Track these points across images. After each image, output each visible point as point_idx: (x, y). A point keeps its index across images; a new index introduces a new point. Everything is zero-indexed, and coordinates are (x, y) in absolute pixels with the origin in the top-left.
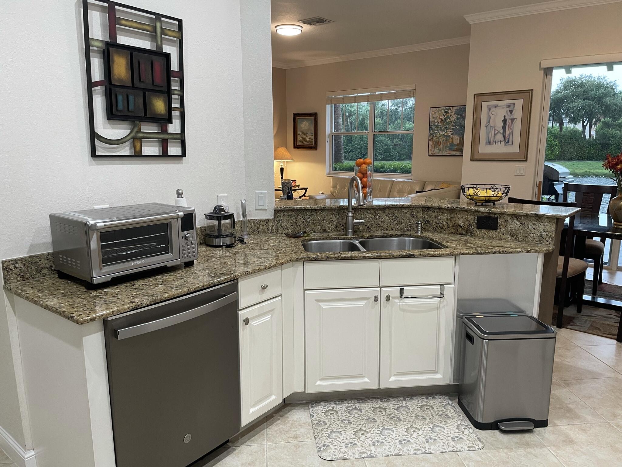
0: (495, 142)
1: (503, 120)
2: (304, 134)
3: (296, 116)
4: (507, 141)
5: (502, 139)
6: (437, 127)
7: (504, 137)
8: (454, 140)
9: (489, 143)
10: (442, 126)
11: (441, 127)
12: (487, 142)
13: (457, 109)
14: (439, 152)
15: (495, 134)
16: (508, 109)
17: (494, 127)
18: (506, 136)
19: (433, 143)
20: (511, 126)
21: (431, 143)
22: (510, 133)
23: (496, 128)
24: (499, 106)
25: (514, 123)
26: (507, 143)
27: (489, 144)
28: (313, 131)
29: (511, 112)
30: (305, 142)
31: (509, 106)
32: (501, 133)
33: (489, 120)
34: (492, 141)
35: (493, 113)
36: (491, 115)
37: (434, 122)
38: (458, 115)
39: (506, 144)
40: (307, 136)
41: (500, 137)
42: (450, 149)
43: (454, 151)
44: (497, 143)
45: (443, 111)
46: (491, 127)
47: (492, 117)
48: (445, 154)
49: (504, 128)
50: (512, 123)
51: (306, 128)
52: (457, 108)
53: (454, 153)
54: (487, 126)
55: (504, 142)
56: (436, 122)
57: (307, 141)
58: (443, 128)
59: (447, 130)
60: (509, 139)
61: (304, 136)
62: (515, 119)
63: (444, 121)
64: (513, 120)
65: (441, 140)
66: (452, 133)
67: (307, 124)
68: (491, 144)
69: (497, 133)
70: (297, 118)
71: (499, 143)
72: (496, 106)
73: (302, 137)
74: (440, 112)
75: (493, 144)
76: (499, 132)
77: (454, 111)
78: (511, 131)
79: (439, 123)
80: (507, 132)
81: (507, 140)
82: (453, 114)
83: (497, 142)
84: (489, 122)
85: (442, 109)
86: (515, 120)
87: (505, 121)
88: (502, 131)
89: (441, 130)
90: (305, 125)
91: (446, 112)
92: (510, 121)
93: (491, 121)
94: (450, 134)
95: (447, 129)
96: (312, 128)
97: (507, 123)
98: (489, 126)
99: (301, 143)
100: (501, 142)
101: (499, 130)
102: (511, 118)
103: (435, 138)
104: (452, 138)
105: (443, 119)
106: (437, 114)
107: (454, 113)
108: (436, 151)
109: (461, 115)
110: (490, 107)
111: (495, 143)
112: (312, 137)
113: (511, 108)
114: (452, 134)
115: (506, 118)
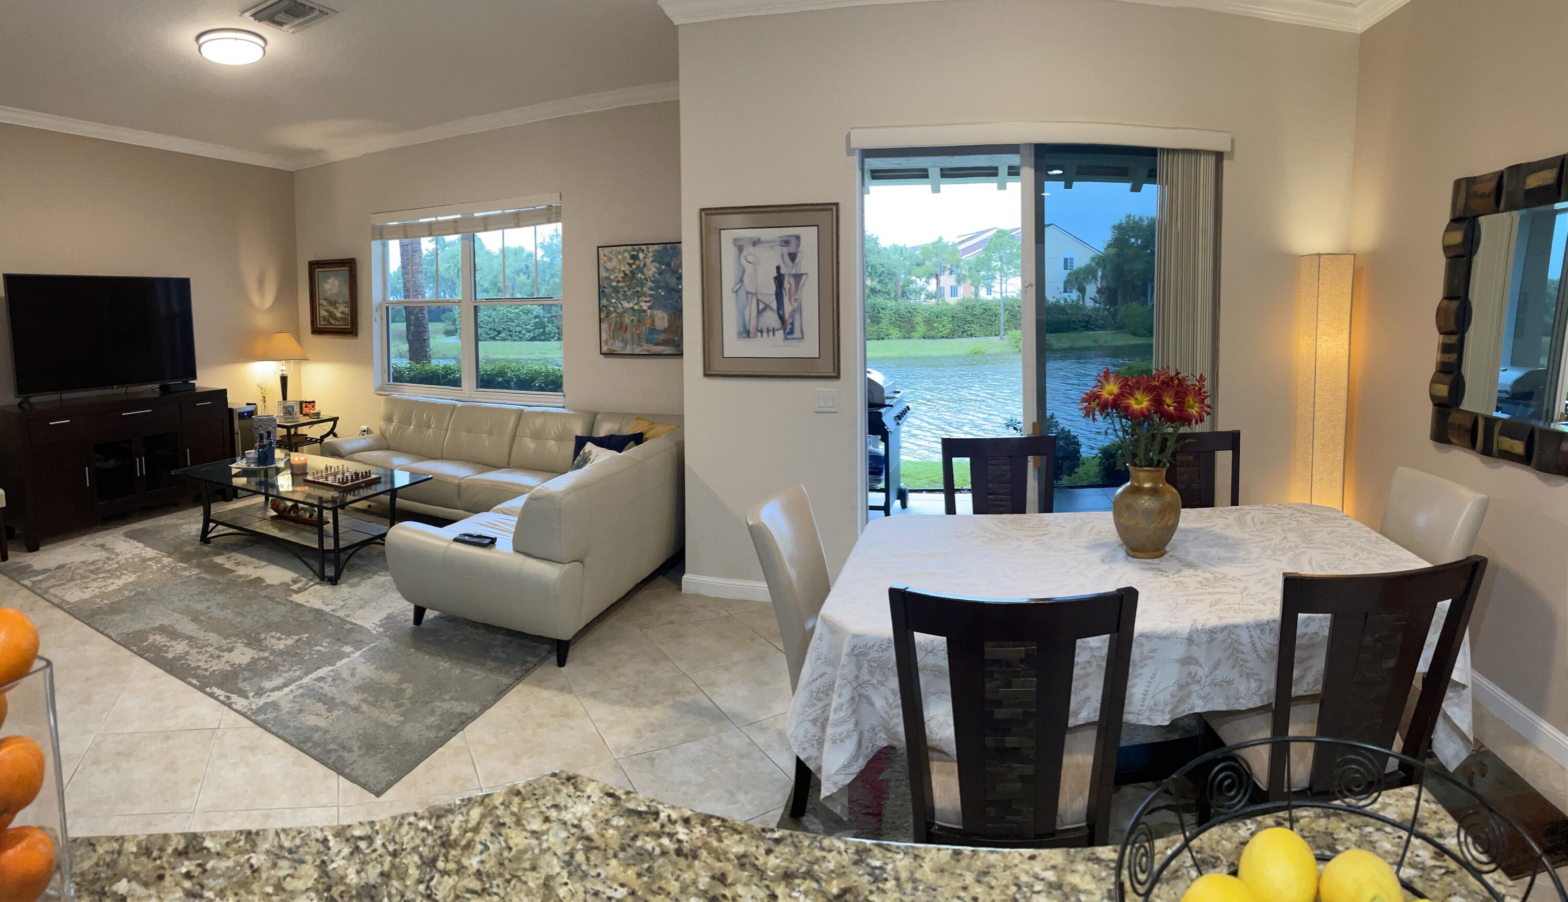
0: (761, 332)
1: (775, 278)
2: (333, 304)
3: (314, 266)
4: (788, 330)
5: (776, 323)
6: (616, 290)
7: (782, 318)
8: (656, 320)
9: (746, 333)
10: (626, 289)
11: (625, 292)
12: (742, 330)
13: (658, 251)
14: (625, 347)
15: (760, 312)
16: (785, 250)
17: (756, 294)
18: (787, 316)
19: (610, 326)
20: (796, 292)
21: (605, 326)
22: (794, 311)
23: (759, 297)
24: (763, 242)
25: (801, 284)
26: (788, 334)
27: (745, 335)
28: (347, 298)
29: (793, 257)
30: (332, 321)
31: (786, 243)
32: (772, 309)
33: (740, 274)
34: (752, 330)
35: (750, 258)
36: (743, 262)
37: (609, 278)
38: (661, 263)
39: (789, 337)
40: (336, 308)
41: (771, 319)
42: (649, 341)
43: (657, 344)
44: (765, 334)
45: (626, 255)
46: (748, 293)
47: (749, 269)
48: (637, 351)
49: (779, 296)
50: (797, 286)
51: (335, 291)
52: (656, 247)
53: (659, 349)
54: (737, 291)
55: (782, 331)
56: (613, 281)
57: (336, 319)
58: (629, 293)
59: (639, 297)
60: (792, 324)
61: (331, 309)
62: (801, 275)
63: (630, 277)
64: (798, 277)
65: (627, 320)
66: (649, 304)
67: (337, 283)
68: (751, 335)
69: (764, 309)
70: (317, 270)
71: (771, 333)
72: (756, 242)
73: (326, 311)
74: (620, 257)
75: (756, 336)
76: (767, 307)
77: (651, 254)
78: (796, 305)
79: (619, 282)
80: (788, 308)
81: (789, 327)
82: (648, 261)
83: (765, 330)
84: (741, 281)
85: (625, 251)
86: (804, 277)
87: (779, 280)
88: (774, 305)
89: (626, 298)
90: (332, 285)
91: (635, 258)
92: (792, 280)
93: (746, 279)
94: (645, 306)
95: (639, 295)
96: (346, 291)
97: (786, 285)
98: (742, 293)
99: (326, 323)
100: (776, 333)
101: (767, 302)
102: (794, 272)
103: (614, 315)
104: (652, 316)
105: (628, 273)
106: (615, 261)
107: (651, 259)
108: (617, 346)
109: (668, 265)
110: (740, 243)
111: (759, 334)
112: (347, 310)
113: (792, 249)
114: (650, 308)
115: (782, 271)
